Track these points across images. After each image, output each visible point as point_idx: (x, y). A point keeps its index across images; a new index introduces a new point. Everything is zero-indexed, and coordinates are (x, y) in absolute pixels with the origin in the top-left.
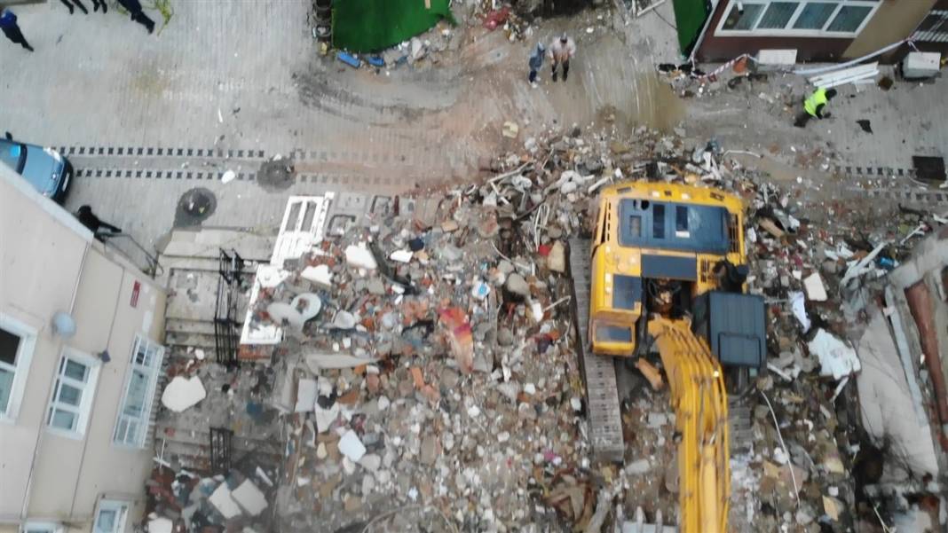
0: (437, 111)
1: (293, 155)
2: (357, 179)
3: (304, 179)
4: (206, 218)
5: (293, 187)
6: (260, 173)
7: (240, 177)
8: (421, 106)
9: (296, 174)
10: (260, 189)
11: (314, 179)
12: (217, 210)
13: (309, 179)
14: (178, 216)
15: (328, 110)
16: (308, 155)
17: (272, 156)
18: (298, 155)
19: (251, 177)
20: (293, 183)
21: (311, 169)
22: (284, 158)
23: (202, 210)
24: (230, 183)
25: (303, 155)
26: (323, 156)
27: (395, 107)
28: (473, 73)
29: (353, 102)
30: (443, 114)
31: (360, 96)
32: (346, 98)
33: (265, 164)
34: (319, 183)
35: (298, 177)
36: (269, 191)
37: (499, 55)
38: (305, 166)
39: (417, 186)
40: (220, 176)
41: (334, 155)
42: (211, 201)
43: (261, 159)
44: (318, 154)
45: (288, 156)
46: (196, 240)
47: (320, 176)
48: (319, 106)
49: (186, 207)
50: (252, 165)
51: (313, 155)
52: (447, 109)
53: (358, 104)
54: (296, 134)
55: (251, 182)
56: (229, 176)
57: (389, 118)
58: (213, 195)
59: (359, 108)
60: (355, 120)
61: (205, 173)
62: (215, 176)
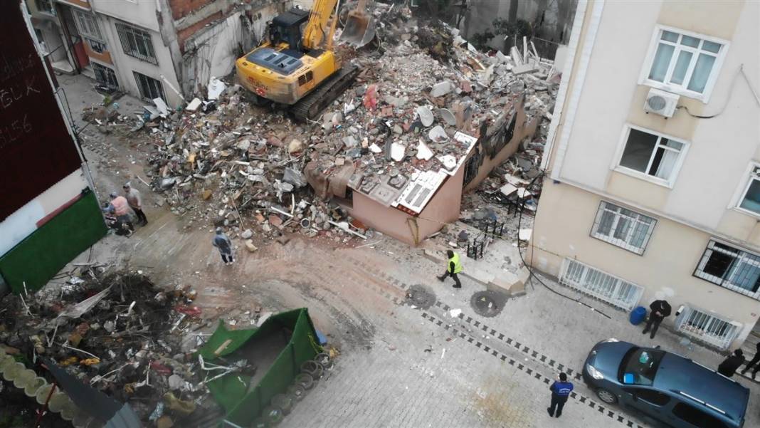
0: (285, 281)
1: (402, 303)
2: (369, 270)
3: (403, 286)
4: (482, 292)
5: (414, 284)
6: (432, 304)
7: (447, 308)
8: (294, 289)
9: (407, 291)
10: (437, 294)
11: (397, 282)
12: (473, 294)
13: (400, 284)
14: (503, 305)
15: (360, 316)
16: (392, 298)
17: (417, 311)
18: (399, 302)
19: (439, 304)
20: (411, 286)
21: (396, 290)
22: (410, 305)
23: (483, 299)
24: (457, 307)
25: (395, 300)
26: (382, 292)
27: (311, 297)
28: (239, 289)
29: (338, 313)
30: (283, 277)
31: (330, 314)
32: (341, 316)
33: (426, 308)
34: (395, 278)
35: (406, 288)
36: (430, 289)
37: (213, 291)
38: (398, 294)
39: (334, 249)
40: (461, 316)
41: (374, 289)
42: (474, 301)
43: (426, 312)
44: (384, 295)
45: (406, 305)
46: (493, 278)
47: (392, 282)
48: (364, 321)
49: (495, 307)
50: (435, 313)
51: (388, 296)
52: (279, 279)
53: (336, 310)
54: (392, 314)
55: (440, 301)
56: (455, 313)
57: (321, 292)
58: (472, 305)
59: (336, 308)
60: (345, 302)
61: (473, 322)
62: (466, 317)
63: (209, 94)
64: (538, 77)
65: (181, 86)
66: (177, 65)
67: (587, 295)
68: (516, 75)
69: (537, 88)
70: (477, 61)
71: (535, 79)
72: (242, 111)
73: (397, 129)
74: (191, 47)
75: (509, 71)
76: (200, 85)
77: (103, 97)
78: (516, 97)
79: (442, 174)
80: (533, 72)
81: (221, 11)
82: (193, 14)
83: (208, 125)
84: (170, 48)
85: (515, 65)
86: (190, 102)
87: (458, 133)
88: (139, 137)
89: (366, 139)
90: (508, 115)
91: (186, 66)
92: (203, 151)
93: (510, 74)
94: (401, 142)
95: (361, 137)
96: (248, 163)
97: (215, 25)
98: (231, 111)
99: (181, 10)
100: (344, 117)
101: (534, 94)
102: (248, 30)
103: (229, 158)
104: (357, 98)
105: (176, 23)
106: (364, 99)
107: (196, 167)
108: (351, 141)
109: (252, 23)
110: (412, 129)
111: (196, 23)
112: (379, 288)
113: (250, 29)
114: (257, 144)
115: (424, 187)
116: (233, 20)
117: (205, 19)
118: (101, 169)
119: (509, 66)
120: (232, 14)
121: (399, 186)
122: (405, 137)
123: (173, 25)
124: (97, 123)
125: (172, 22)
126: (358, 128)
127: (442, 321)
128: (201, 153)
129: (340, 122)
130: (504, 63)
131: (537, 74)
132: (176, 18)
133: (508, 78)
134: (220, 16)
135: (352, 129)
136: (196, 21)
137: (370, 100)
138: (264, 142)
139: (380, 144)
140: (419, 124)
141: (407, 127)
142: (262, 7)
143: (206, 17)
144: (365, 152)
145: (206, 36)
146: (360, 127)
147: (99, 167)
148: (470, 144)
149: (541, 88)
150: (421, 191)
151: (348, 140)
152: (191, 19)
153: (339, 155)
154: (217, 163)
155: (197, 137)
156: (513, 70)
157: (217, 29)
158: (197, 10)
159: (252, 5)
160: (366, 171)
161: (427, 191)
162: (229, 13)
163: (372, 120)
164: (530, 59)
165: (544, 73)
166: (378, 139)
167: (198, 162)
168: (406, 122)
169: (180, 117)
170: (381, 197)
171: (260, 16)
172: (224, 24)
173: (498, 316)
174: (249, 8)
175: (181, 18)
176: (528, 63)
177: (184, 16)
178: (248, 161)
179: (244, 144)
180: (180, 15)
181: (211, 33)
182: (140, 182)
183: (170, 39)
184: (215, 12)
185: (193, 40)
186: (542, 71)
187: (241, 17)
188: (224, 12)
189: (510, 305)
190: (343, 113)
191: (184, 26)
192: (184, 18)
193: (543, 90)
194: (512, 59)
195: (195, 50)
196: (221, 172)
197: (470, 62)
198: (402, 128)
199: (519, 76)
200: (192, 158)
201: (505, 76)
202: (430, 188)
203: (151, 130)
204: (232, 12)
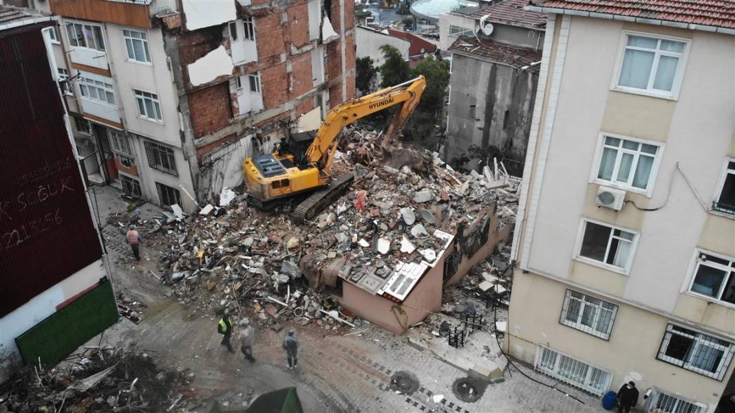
0: (277, 366)
1: (387, 389)
2: (356, 356)
3: (389, 372)
4: (463, 379)
5: (398, 371)
6: (415, 390)
7: (430, 394)
8: (285, 374)
9: (392, 377)
10: (420, 380)
11: (382, 368)
12: (455, 380)
13: (385, 370)
14: (483, 391)
15: (346, 401)
16: (378, 384)
17: (402, 396)
18: (384, 387)
19: (422, 390)
20: (396, 372)
21: (380, 375)
22: (394, 390)
23: (465, 386)
24: (439, 393)
25: (381, 386)
26: (368, 378)
27: (301, 381)
28: (233, 372)
29: (326, 397)
30: (275, 362)
31: (318, 398)
32: (329, 400)
33: (410, 394)
34: (381, 365)
35: (391, 375)
36: (414, 376)
37: (210, 374)
38: (384, 379)
39: (324, 336)
40: (444, 401)
41: (361, 375)
42: (456, 387)
43: (410, 398)
44: (371, 380)
45: (391, 390)
46: (474, 365)
47: (378, 368)
48: (350, 405)
49: (475, 393)
50: (418, 398)
51: (374, 382)
52: (270, 364)
53: (323, 394)
54: (378, 398)
55: (424, 387)
56: (438, 398)
57: (310, 377)
58: (454, 390)
59: (324, 392)
60: (332, 386)
61: (455, 407)
62: (448, 403)
63: (221, 201)
64: (508, 191)
65: (197, 194)
66: (194, 176)
67: (561, 382)
68: (489, 189)
69: (508, 200)
70: (454, 178)
71: (506, 193)
72: (249, 215)
73: (384, 227)
74: (208, 161)
75: (482, 186)
76: (213, 194)
77: (127, 204)
78: (488, 205)
79: (423, 266)
80: (503, 187)
81: (236, 133)
82: (212, 134)
83: (218, 226)
84: (189, 162)
85: (488, 182)
86: (203, 207)
87: (437, 231)
88: (156, 237)
89: (356, 235)
90: (482, 219)
91: (202, 177)
92: (211, 248)
93: (483, 188)
94: (387, 237)
95: (351, 234)
96: (250, 258)
97: (230, 144)
98: (239, 215)
99: (201, 131)
100: (337, 216)
101: (505, 205)
102: (258, 149)
103: (234, 253)
104: (348, 201)
105: (196, 141)
106: (355, 202)
107: (204, 262)
108: (342, 237)
109: (262, 144)
110: (396, 227)
111: (213, 142)
112: (365, 375)
113: (260, 148)
114: (260, 241)
115: (407, 277)
116: (246, 141)
117: (221, 139)
118: (119, 264)
119: (482, 182)
120: (245, 136)
121: (384, 276)
122: (391, 234)
123: (194, 143)
124: (119, 226)
125: (193, 140)
126: (349, 226)
127: (425, 406)
128: (209, 250)
129: (333, 221)
130: (478, 180)
131: (508, 189)
132: (196, 137)
133: (481, 192)
134: (235, 138)
135: (344, 227)
136: (214, 140)
137: (360, 203)
138: (266, 239)
139: (368, 239)
140: (402, 222)
141: (392, 225)
142: (271, 132)
143: (222, 137)
144: (355, 246)
145: (222, 152)
146: (351, 225)
147: (117, 263)
148: (447, 240)
149: (512, 200)
150: (404, 280)
151: (339, 237)
152: (209, 139)
153: (331, 249)
154: (223, 258)
155: (207, 236)
156: (486, 185)
157: (232, 147)
158: (215, 131)
159: (263, 130)
160: (355, 263)
161: (410, 280)
162: (243, 135)
163: (361, 219)
164: (501, 177)
165: (513, 188)
166: (367, 235)
167: (206, 257)
168: (391, 221)
169: (193, 221)
170: (367, 285)
171: (269, 139)
172: (238, 143)
173: (478, 401)
174: (260, 131)
175: (201, 137)
176: (499, 179)
177: (203, 136)
178: (250, 256)
179: (248, 242)
180: (201, 135)
181: (226, 151)
182: (153, 276)
183: (190, 154)
184: (230, 133)
185: (210, 155)
186: (512, 186)
187: (253, 139)
188: (238, 134)
189: (489, 391)
190: (336, 214)
191: (203, 144)
192: (203, 138)
193: (513, 202)
194: (485, 176)
195: (211, 164)
196: (225, 266)
197: (448, 178)
198: (388, 225)
199: (491, 190)
200: (200, 255)
201: (479, 190)
202: (412, 277)
203: (167, 232)
204: (246, 134)
